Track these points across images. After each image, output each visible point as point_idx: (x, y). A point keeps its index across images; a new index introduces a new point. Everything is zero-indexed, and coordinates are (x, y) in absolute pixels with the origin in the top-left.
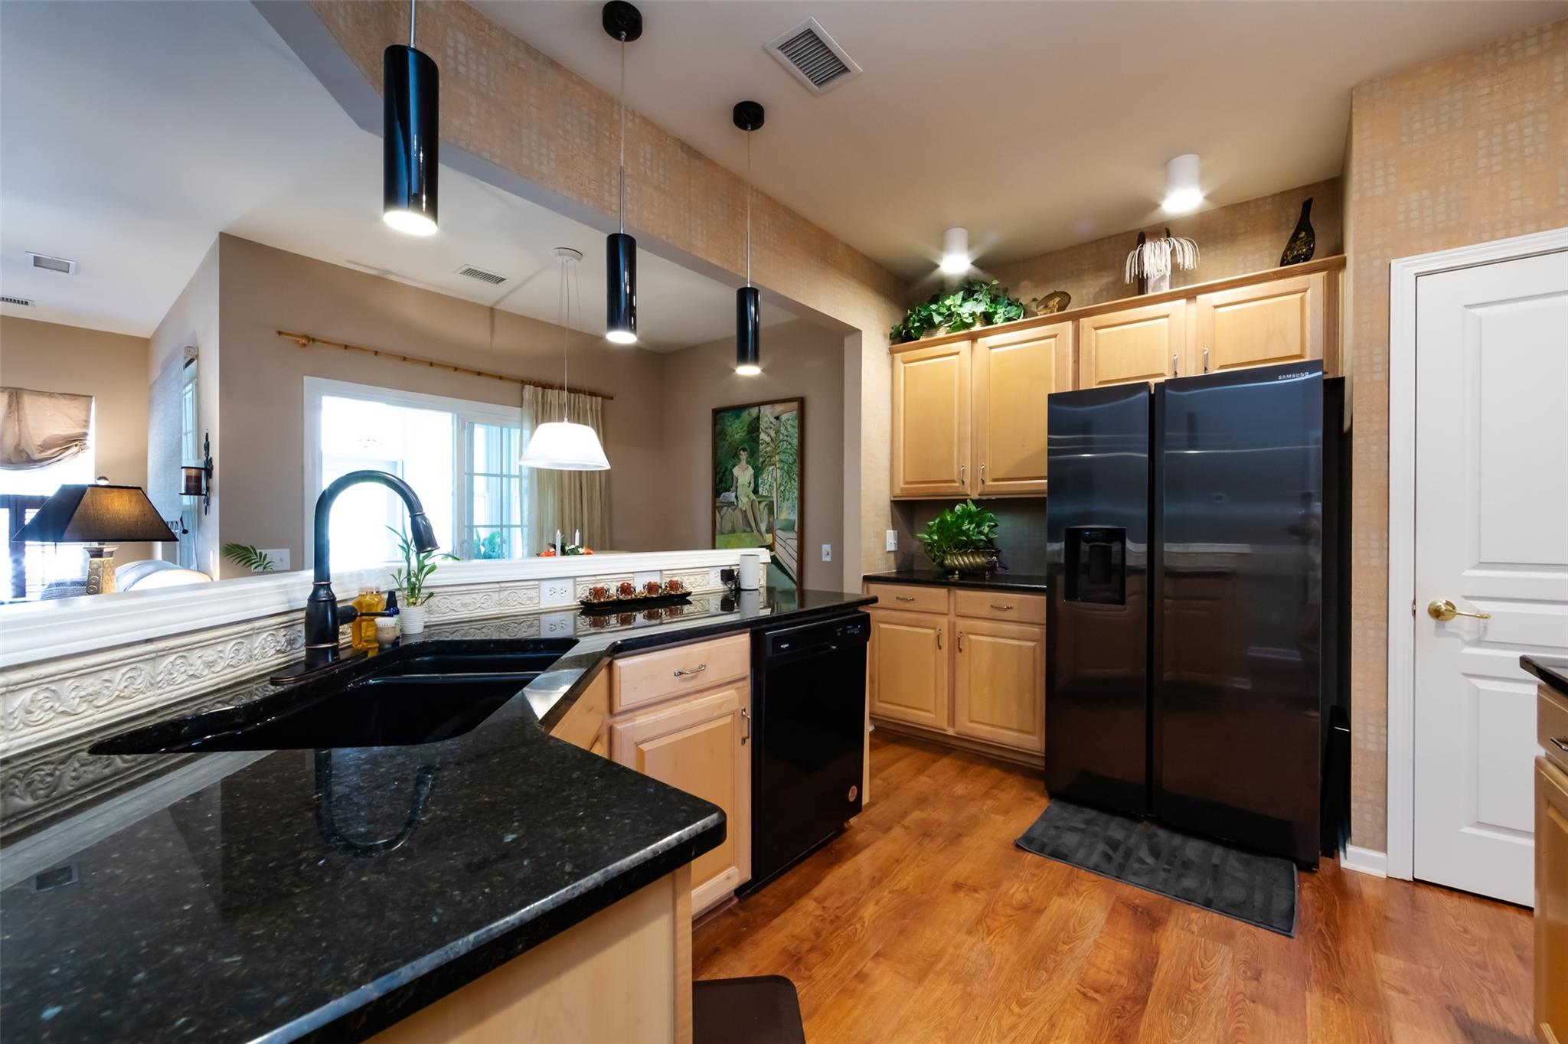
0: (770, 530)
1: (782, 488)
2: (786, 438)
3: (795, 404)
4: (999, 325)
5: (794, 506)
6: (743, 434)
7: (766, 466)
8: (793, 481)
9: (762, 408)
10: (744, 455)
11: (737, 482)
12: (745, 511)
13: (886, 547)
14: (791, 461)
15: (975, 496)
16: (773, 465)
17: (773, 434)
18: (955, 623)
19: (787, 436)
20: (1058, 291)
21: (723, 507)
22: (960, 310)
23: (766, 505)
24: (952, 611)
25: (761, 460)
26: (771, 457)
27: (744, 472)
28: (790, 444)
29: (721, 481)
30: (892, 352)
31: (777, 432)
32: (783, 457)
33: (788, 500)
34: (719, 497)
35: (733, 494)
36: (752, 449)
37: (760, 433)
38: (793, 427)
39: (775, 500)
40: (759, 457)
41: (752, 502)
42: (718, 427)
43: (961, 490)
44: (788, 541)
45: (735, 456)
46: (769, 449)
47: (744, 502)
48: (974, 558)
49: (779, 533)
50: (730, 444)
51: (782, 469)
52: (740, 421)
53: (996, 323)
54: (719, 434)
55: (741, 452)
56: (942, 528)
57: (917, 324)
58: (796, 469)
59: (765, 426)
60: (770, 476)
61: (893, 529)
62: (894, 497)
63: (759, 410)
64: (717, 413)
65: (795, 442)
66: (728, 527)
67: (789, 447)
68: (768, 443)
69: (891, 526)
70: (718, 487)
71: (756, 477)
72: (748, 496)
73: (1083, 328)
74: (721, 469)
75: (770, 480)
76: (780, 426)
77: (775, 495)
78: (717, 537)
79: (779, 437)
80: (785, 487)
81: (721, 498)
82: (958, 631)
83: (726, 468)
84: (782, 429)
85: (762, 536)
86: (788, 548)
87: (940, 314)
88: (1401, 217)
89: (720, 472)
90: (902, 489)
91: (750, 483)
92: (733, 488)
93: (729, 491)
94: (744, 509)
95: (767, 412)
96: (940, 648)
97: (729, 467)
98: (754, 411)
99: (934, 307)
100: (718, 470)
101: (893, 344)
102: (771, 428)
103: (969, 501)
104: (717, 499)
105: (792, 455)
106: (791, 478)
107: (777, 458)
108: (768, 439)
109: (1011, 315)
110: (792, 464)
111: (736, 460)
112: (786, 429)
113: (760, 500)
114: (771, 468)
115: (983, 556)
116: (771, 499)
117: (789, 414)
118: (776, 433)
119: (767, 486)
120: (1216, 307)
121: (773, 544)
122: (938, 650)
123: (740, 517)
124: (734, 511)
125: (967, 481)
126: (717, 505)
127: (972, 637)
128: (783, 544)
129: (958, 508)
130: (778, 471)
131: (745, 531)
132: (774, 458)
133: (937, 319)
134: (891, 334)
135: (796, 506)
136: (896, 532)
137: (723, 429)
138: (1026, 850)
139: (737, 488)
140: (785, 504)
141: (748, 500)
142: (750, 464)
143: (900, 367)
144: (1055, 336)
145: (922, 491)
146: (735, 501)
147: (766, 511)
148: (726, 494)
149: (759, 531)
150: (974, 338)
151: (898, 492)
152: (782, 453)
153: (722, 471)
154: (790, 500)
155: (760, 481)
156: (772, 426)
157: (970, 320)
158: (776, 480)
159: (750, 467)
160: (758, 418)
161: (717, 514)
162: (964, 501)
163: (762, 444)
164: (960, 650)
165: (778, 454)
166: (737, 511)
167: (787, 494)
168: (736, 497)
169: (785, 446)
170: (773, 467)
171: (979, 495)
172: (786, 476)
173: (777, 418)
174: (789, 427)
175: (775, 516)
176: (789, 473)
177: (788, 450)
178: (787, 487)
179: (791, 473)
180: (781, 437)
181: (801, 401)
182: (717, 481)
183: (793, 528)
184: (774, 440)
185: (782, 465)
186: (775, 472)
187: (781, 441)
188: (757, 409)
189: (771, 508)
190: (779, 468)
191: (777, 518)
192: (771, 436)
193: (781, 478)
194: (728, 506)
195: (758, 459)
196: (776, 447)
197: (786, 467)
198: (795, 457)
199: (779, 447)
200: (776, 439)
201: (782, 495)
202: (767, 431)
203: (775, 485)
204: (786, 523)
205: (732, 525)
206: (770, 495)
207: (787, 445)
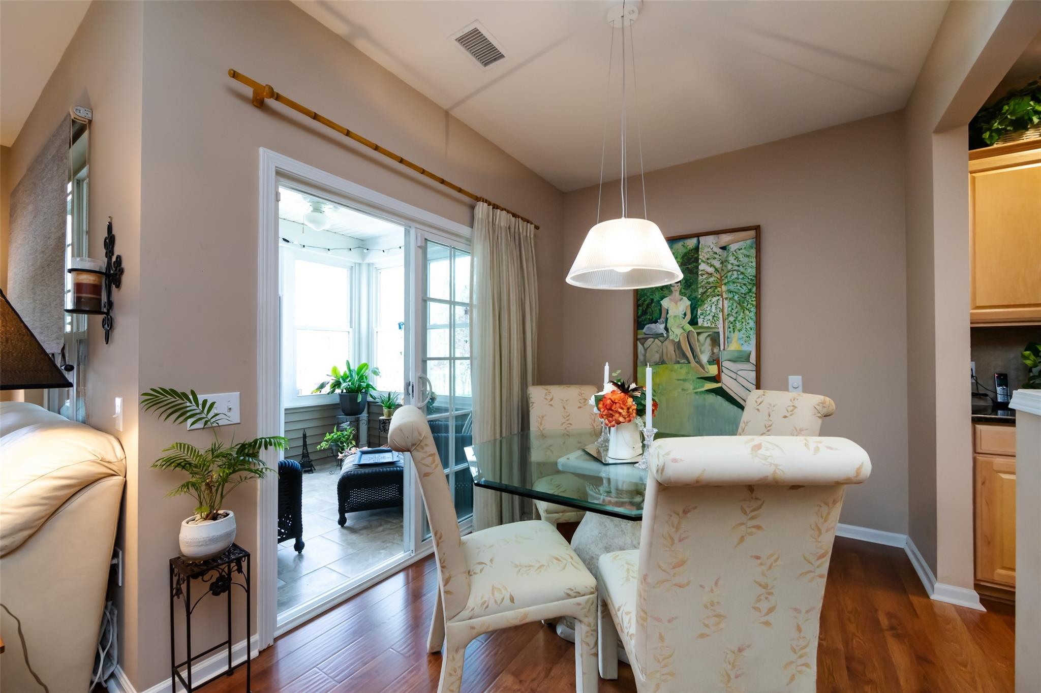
0: (715, 361)
1: (731, 319)
2: (736, 268)
3: (752, 233)
5: (748, 337)
7: (708, 296)
8: (747, 312)
9: (701, 239)
11: (668, 313)
12: (679, 342)
14: (744, 290)
16: (718, 295)
17: (718, 264)
19: (739, 266)
21: (646, 339)
23: (709, 335)
25: (701, 291)
26: (716, 287)
27: (676, 303)
28: (742, 273)
29: (644, 313)
31: (725, 262)
32: (732, 287)
33: (739, 331)
34: (643, 329)
35: (663, 326)
36: (687, 281)
37: (699, 264)
38: (748, 256)
39: (721, 331)
40: (697, 288)
44: (739, 373)
46: (711, 280)
49: (726, 364)
51: (732, 299)
59: (708, 256)
60: (714, 307)
63: (699, 242)
65: (749, 271)
66: (657, 357)
67: (741, 277)
68: (711, 274)
70: (640, 320)
71: (694, 308)
72: (682, 328)
74: (645, 300)
75: (713, 310)
76: (728, 256)
77: (720, 326)
78: (640, 368)
79: (726, 266)
80: (737, 318)
83: (652, 300)
84: (731, 259)
85: (703, 368)
86: (740, 380)
89: (643, 304)
91: (685, 314)
92: (662, 319)
93: (656, 322)
94: (678, 340)
95: (709, 243)
98: (692, 243)
100: (640, 302)
102: (715, 258)
104: (640, 331)
105: (745, 284)
106: (743, 309)
107: (724, 288)
108: (711, 270)
110: (745, 294)
112: (737, 258)
114: (715, 299)
116: (716, 330)
117: (740, 245)
118: (722, 263)
119: (710, 317)
121: (719, 375)
123: (671, 348)
124: (662, 343)
126: (639, 337)
128: (734, 376)
130: (726, 302)
131: (678, 362)
132: (719, 289)
135: (752, 337)
140: (735, 336)
141: (682, 331)
142: (685, 296)
146: (665, 333)
147: (708, 342)
148: (653, 326)
149: (699, 362)
152: (731, 284)
153: (646, 303)
154: (743, 331)
155: (699, 312)
156: (717, 256)
158: (722, 311)
159: (686, 299)
160: (697, 249)
161: (640, 346)
163: (702, 275)
165: (725, 284)
166: (667, 342)
167: (738, 324)
168: (666, 329)
169: (735, 276)
170: (718, 298)
172: (736, 307)
173: (724, 248)
174: (740, 256)
175: (722, 347)
176: (741, 303)
177: (740, 280)
178: (739, 318)
179: (743, 303)
180: (730, 267)
181: (757, 229)
182: (640, 313)
183: (747, 359)
184: (720, 271)
185: (731, 296)
186: (721, 302)
187: (729, 272)
188: (695, 240)
189: (715, 340)
190: (726, 299)
191: (724, 349)
192: (714, 267)
193: (730, 309)
194: (654, 338)
195: (696, 290)
196: (721, 277)
197: (736, 298)
198: (749, 287)
199: (727, 277)
200: (722, 270)
201: (731, 325)
202: (709, 262)
203: (721, 316)
204: (736, 354)
205: (660, 358)
206: (713, 326)
207: (738, 275)
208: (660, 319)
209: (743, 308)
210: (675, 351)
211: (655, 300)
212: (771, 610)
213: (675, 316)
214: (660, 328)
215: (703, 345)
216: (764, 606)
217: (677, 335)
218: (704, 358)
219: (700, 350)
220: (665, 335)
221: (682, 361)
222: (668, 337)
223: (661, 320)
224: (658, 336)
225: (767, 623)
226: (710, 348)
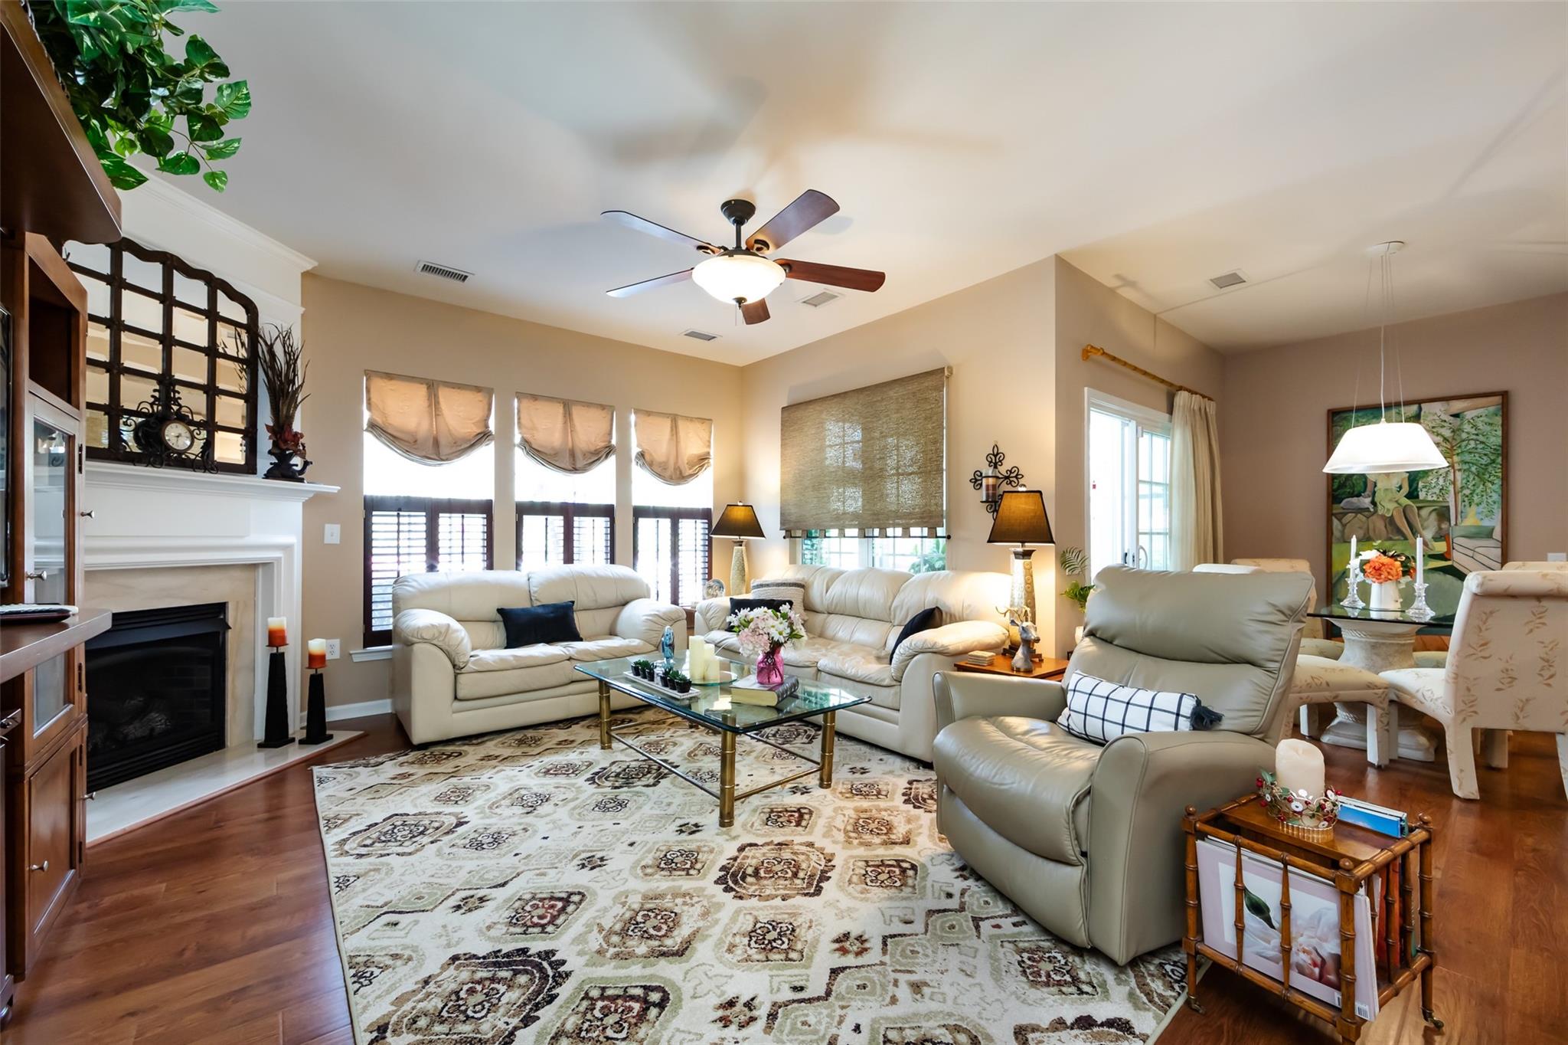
0: (1444, 537)
1: (1466, 492)
2: (1474, 437)
3: (1498, 399)
5: (1491, 511)
8: (1489, 484)
9: (1423, 405)
11: (1375, 486)
12: (1392, 518)
14: (1485, 460)
17: (1447, 433)
19: (1477, 435)
21: (1346, 514)
23: (1435, 510)
28: (1482, 442)
29: (1342, 486)
31: (1458, 431)
32: (1467, 457)
33: (1478, 505)
34: (1340, 502)
35: (1370, 499)
38: (1491, 424)
39: (1452, 505)
42: (1338, 429)
44: (1476, 550)
49: (1458, 540)
51: (1469, 470)
58: (1494, 471)
59: (1433, 425)
60: (1441, 479)
63: (1420, 409)
64: (1336, 413)
65: (1494, 440)
66: (1360, 533)
67: (1482, 446)
70: (1336, 495)
72: (1397, 502)
75: (1441, 482)
76: (1462, 424)
77: (1451, 500)
78: (1335, 547)
79: (1459, 435)
80: (1474, 491)
81: (1342, 504)
84: (1467, 427)
86: (1479, 557)
89: (1340, 477)
91: (1400, 487)
93: (1359, 495)
94: (1390, 515)
95: (1434, 410)
98: (1410, 410)
102: (1443, 427)
104: (1335, 506)
105: (1485, 455)
106: (1484, 481)
107: (1456, 458)
110: (1486, 465)
112: (1475, 427)
113: (1420, 505)
116: (1446, 504)
117: (1480, 412)
118: (1453, 431)
119: (1437, 490)
121: (1449, 552)
123: (1380, 525)
124: (1368, 518)
126: (1335, 512)
128: (1470, 553)
130: (1459, 475)
131: (1391, 539)
135: (1495, 511)
140: (1472, 510)
141: (1396, 505)
147: (1433, 517)
148: (1353, 499)
152: (1466, 454)
154: (1484, 505)
155: (1421, 484)
156: (1445, 424)
158: (1454, 483)
160: (1417, 417)
161: (1335, 522)
165: (1458, 454)
166: (1374, 517)
167: (1476, 498)
168: (1374, 503)
169: (1472, 446)
172: (1474, 479)
173: (1456, 416)
174: (1480, 425)
175: (1453, 522)
176: (1481, 475)
177: (1479, 450)
178: (1478, 491)
179: (1484, 474)
180: (1464, 436)
181: (1505, 395)
182: (1335, 486)
183: (1489, 534)
184: (1450, 440)
185: (1466, 467)
186: (1452, 474)
187: (1464, 441)
188: (1415, 408)
189: (1443, 514)
190: (1460, 470)
191: (1456, 524)
192: (1442, 436)
193: (1464, 481)
194: (1357, 513)
196: (1452, 447)
197: (1473, 469)
198: (1492, 458)
199: (1460, 447)
200: (1454, 439)
201: (1466, 499)
202: (1434, 430)
203: (1451, 488)
204: (1473, 530)
205: (1365, 534)
206: (1441, 499)
207: (1476, 444)
208: (1364, 491)
210: (1386, 527)
212: (1551, 677)
213: (1387, 490)
214: (1366, 502)
215: (1426, 520)
216: (1546, 674)
217: (1388, 510)
219: (1422, 525)
220: (1372, 510)
221: (1397, 538)
222: (1376, 512)
223: (1366, 493)
224: (1361, 510)
225: (1549, 685)
226: (1436, 523)
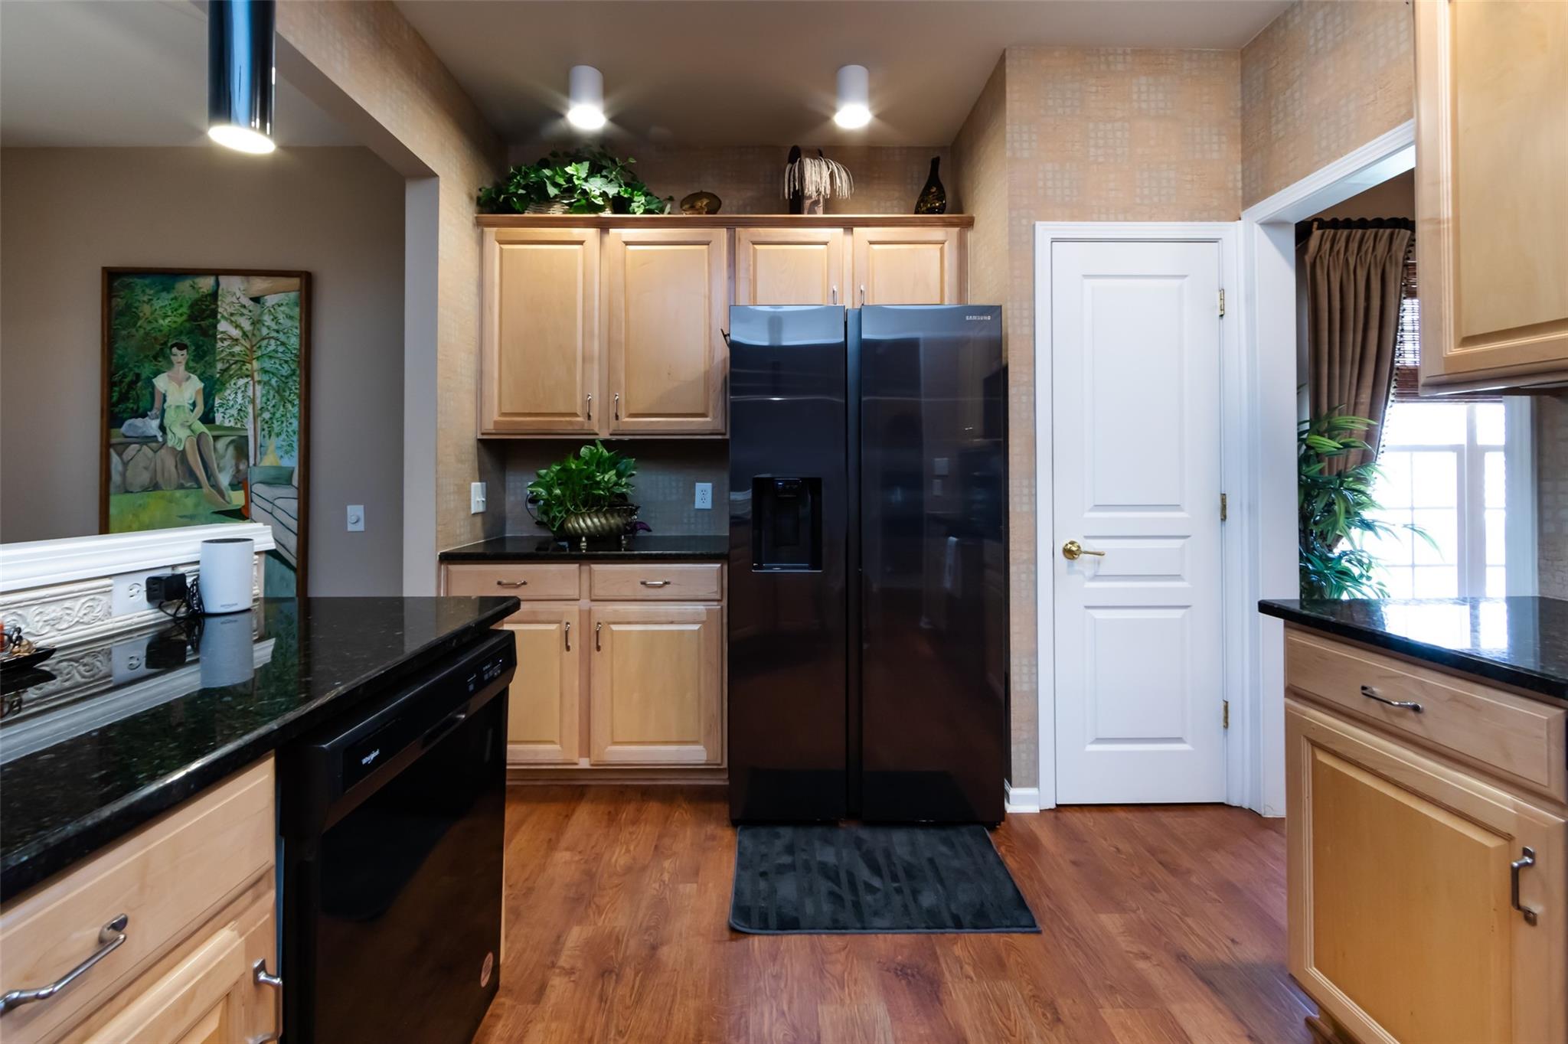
0: (241, 483)
1: (267, 415)
2: (274, 334)
3: (295, 282)
4: (638, 215)
5: (290, 445)
6: (180, 320)
7: (231, 377)
8: (289, 406)
9: (223, 279)
10: (180, 357)
11: (165, 401)
12: (183, 452)
13: (470, 508)
14: (285, 370)
15: (604, 435)
16: (247, 376)
17: (247, 325)
18: (590, 611)
19: (278, 332)
20: (704, 191)
21: (127, 445)
22: (587, 187)
23: (232, 442)
24: (585, 593)
25: (220, 366)
26: (244, 363)
27: (180, 385)
28: (283, 344)
29: (124, 398)
30: (479, 224)
31: (256, 323)
32: (268, 364)
33: (278, 435)
34: (120, 426)
35: (155, 423)
36: (198, 347)
37: (218, 322)
38: (291, 317)
39: (250, 433)
40: (215, 361)
41: (200, 437)
42: (119, 303)
43: (586, 427)
44: (277, 502)
45: (160, 357)
46: (237, 349)
47: (180, 435)
48: (606, 519)
49: (258, 488)
50: (147, 334)
51: (267, 383)
52: (172, 296)
53: (635, 213)
54: (121, 314)
55: (175, 350)
56: (566, 478)
57: (521, 191)
58: (294, 385)
59: (231, 310)
60: (240, 395)
61: (480, 481)
62: (483, 434)
63: (218, 284)
64: (114, 279)
65: (294, 342)
66: (145, 478)
67: (281, 349)
68: (237, 340)
69: (478, 478)
70: (117, 410)
71: (208, 394)
72: (190, 427)
73: (739, 239)
74: (124, 376)
75: (240, 400)
76: (262, 314)
77: (250, 426)
78: (114, 500)
79: (259, 330)
80: (274, 414)
81: (123, 429)
82: (594, 622)
83: (138, 376)
84: (267, 319)
85: (222, 494)
86: (278, 513)
87: (556, 185)
88: (1041, 184)
89: (121, 382)
90: (496, 423)
91: (194, 405)
93: (144, 415)
94: (181, 449)
95: (234, 290)
96: (568, 648)
97: (146, 371)
98: (206, 284)
99: (547, 172)
100: (116, 378)
101: (481, 212)
102: (242, 315)
103: (599, 443)
104: (114, 431)
105: (286, 362)
106: (284, 401)
107: (256, 365)
108: (236, 333)
109: (653, 207)
110: (287, 378)
111: (163, 363)
112: (275, 319)
114: (241, 382)
115: (619, 516)
116: (243, 433)
117: (281, 298)
118: (253, 324)
119: (234, 412)
120: (871, 243)
121: (247, 507)
122: (565, 652)
123: (170, 463)
124: (155, 452)
125: (594, 414)
126: (114, 440)
127: (615, 627)
128: (268, 507)
129: (584, 451)
130: (258, 388)
131: (181, 487)
132: (248, 366)
133: (552, 191)
134: (479, 199)
135: (296, 445)
136: (484, 484)
137: (128, 306)
138: (749, 934)
139: (163, 411)
140: (273, 443)
141: (188, 432)
142: (194, 373)
143: (493, 248)
144: (707, 244)
145: (530, 425)
146: (159, 434)
147: (231, 450)
148: (138, 422)
149: (215, 486)
150: (604, 226)
151: (489, 426)
153: (127, 380)
154: (283, 436)
155: (217, 401)
156: (245, 311)
157: (599, 201)
158: (253, 401)
160: (214, 295)
161: (115, 458)
162: (592, 443)
163: (222, 340)
164: (598, 648)
165: (258, 358)
166: (163, 451)
167: (276, 424)
168: (162, 428)
169: (272, 347)
170: (246, 380)
171: (611, 435)
172: (274, 396)
173: (256, 300)
174: (281, 317)
175: (252, 461)
176: (281, 391)
177: (280, 355)
178: (278, 415)
179: (284, 391)
180: (265, 331)
181: (305, 276)
182: (115, 399)
183: (289, 482)
184: (250, 336)
185: (266, 378)
186: (251, 388)
187: (263, 339)
188: (211, 281)
189: (241, 448)
190: (259, 382)
191: (255, 465)
192: (242, 328)
193: (264, 399)
194: (142, 444)
195: (212, 365)
196: (252, 346)
197: (273, 381)
198: (293, 367)
199: (260, 347)
200: (253, 335)
201: (266, 426)
202: (233, 319)
203: (250, 410)
204: (273, 473)
205: (151, 479)
206: (239, 426)
207: (277, 345)
208: (151, 410)
209: (282, 398)
210: (176, 467)
211: (144, 376)
213: (178, 407)
214: (152, 426)
215: (223, 457)
217: (180, 440)
218: (224, 480)
219: (218, 465)
220: (160, 439)
221: (189, 484)
222: (165, 442)
223: (154, 411)
224: (147, 440)
226: (233, 462)
